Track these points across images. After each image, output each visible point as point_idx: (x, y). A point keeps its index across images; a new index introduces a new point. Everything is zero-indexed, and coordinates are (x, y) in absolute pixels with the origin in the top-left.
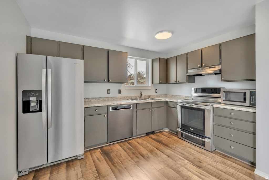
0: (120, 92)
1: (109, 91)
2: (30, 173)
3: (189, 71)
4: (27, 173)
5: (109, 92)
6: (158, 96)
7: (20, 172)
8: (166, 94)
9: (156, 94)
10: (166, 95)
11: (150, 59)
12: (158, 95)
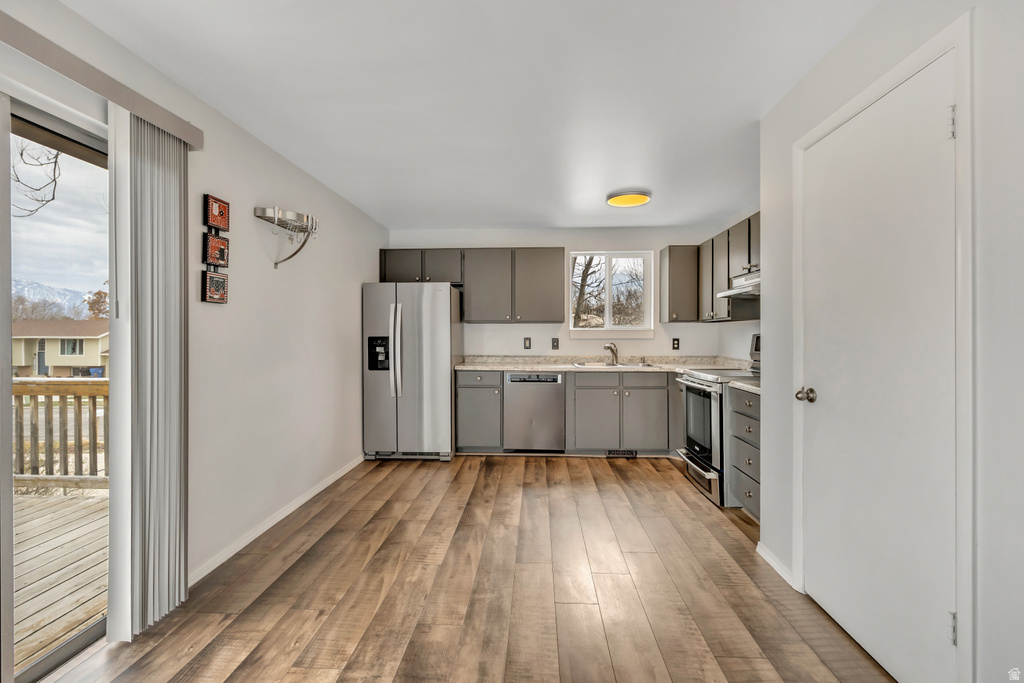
0: (555, 344)
1: (527, 342)
2: (376, 460)
3: (736, 283)
4: (373, 458)
5: (528, 345)
6: (682, 360)
7: (366, 454)
8: (714, 355)
9: (676, 353)
10: (716, 357)
11: (652, 252)
12: (681, 357)
